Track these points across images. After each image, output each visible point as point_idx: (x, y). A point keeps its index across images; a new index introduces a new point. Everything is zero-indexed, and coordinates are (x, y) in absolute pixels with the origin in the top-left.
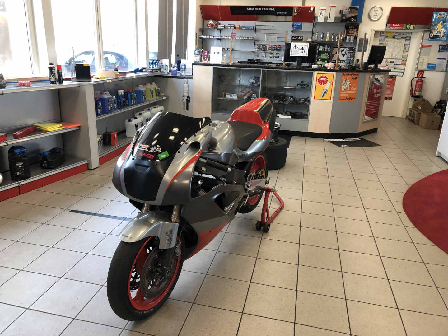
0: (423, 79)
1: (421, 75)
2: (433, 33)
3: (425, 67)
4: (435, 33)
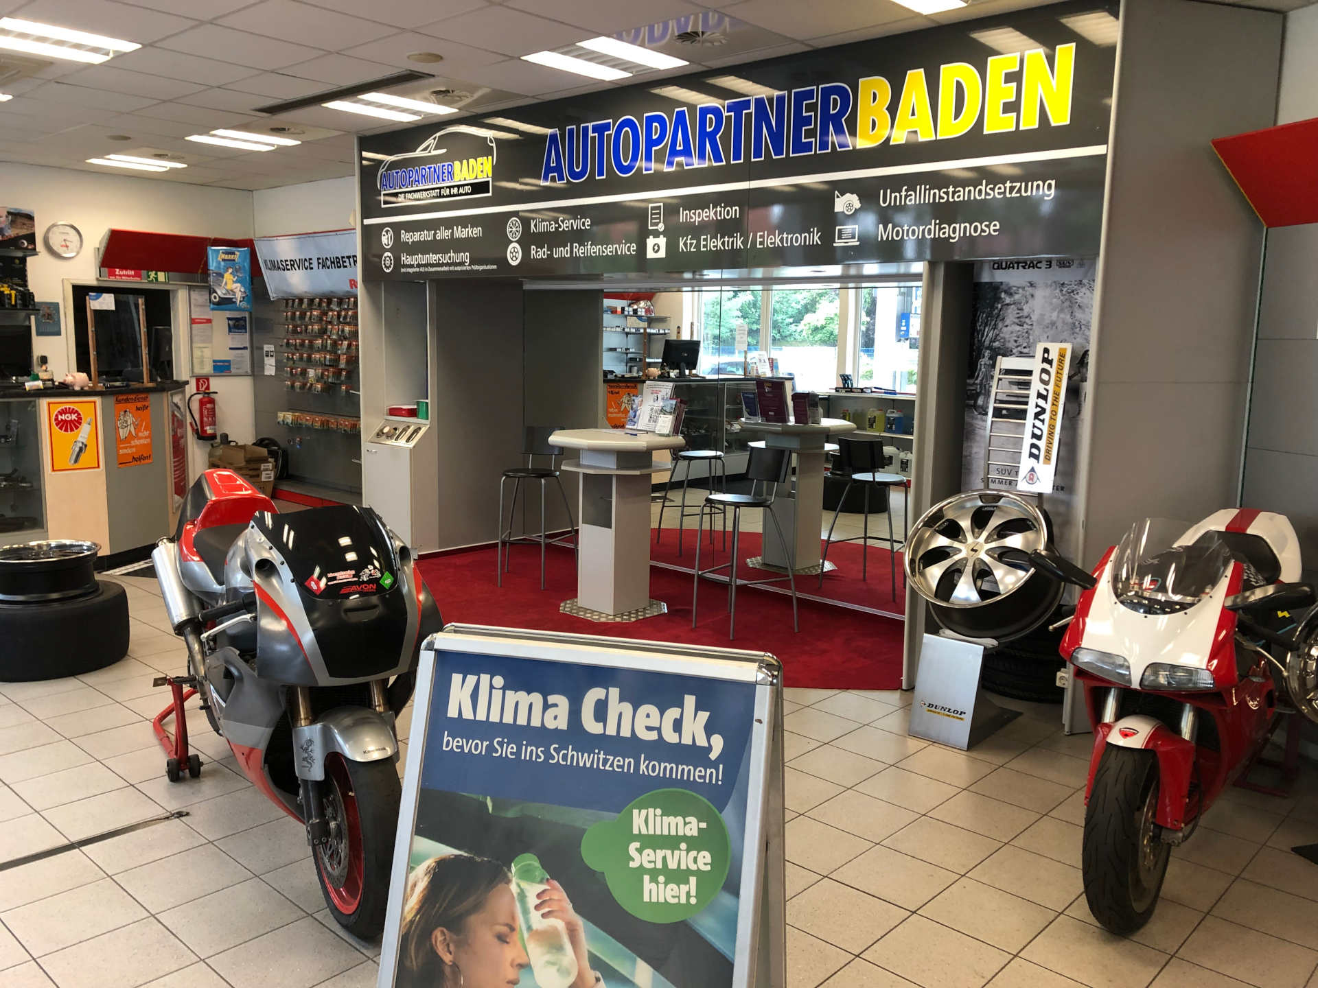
0: (213, 396)
1: (204, 387)
3: (208, 369)
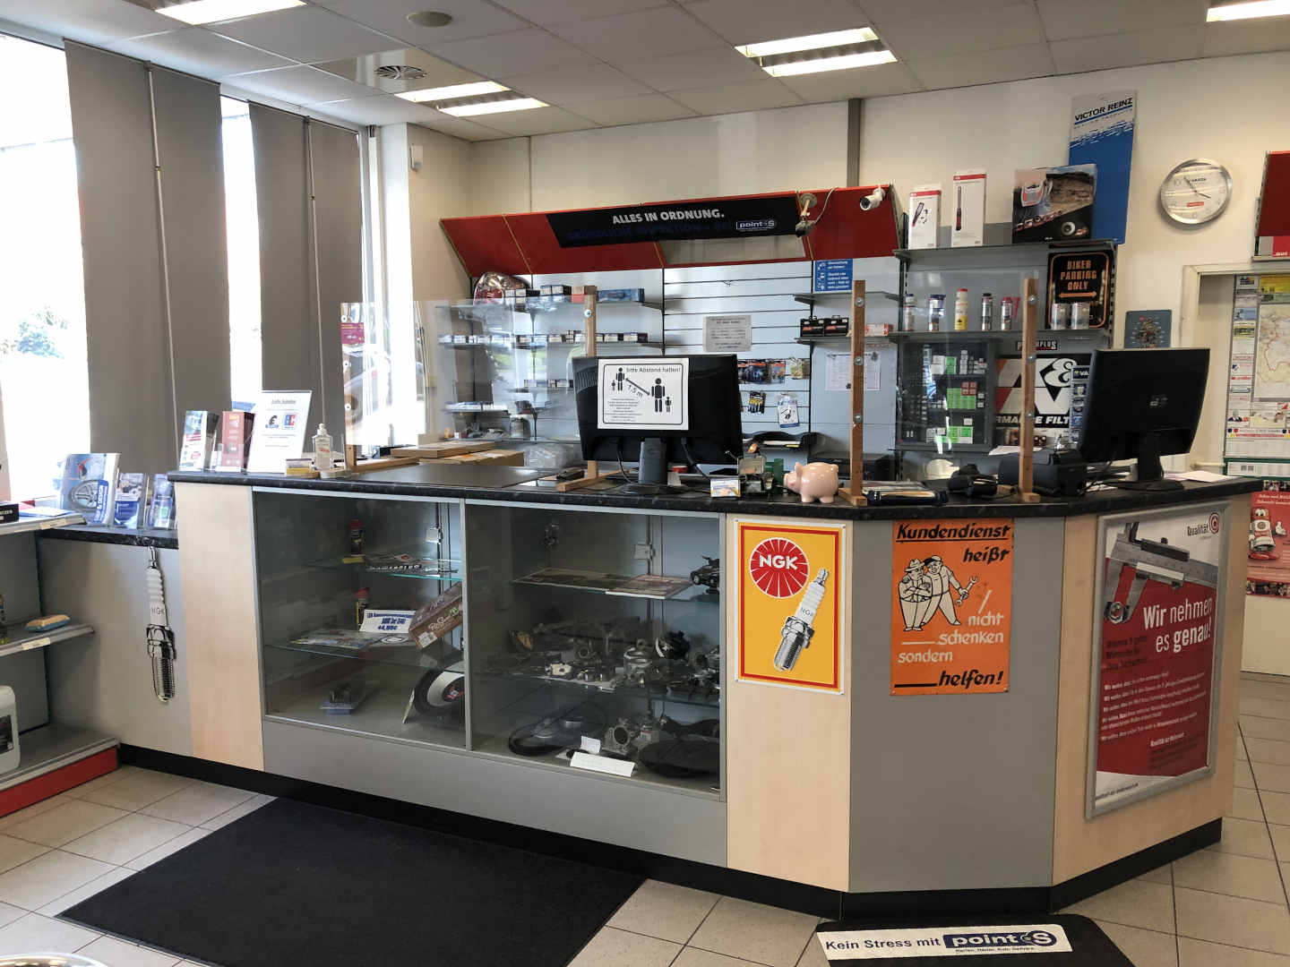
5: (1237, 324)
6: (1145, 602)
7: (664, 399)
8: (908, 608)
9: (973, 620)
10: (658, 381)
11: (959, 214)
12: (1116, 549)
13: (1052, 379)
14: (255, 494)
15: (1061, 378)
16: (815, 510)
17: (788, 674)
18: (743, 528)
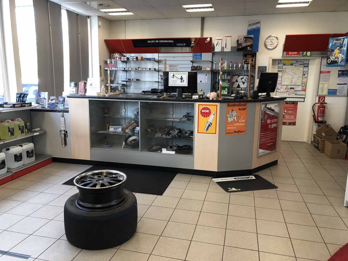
0: (324, 104)
1: (322, 101)
2: (330, 59)
4: (332, 58)
5: (279, 70)
6: (268, 119)
7: (183, 80)
8: (229, 119)
9: (240, 121)
10: (182, 76)
11: (226, 44)
12: (264, 109)
13: (243, 80)
14: (89, 100)
15: (245, 80)
16: (213, 101)
17: (207, 132)
18: (199, 105)
